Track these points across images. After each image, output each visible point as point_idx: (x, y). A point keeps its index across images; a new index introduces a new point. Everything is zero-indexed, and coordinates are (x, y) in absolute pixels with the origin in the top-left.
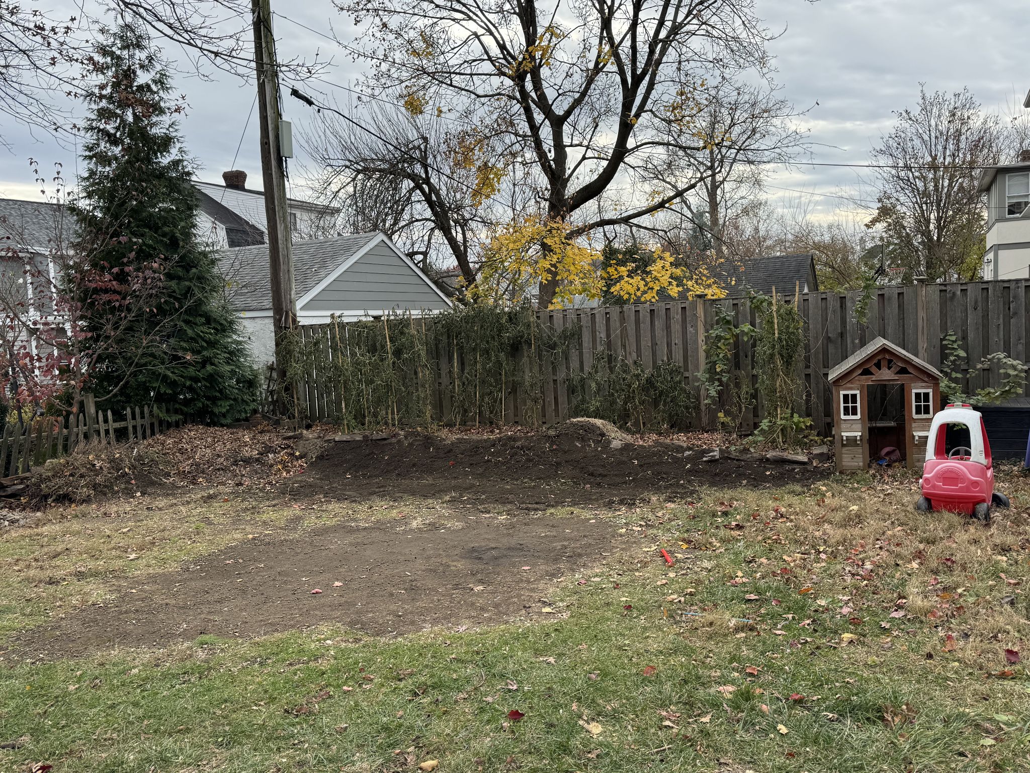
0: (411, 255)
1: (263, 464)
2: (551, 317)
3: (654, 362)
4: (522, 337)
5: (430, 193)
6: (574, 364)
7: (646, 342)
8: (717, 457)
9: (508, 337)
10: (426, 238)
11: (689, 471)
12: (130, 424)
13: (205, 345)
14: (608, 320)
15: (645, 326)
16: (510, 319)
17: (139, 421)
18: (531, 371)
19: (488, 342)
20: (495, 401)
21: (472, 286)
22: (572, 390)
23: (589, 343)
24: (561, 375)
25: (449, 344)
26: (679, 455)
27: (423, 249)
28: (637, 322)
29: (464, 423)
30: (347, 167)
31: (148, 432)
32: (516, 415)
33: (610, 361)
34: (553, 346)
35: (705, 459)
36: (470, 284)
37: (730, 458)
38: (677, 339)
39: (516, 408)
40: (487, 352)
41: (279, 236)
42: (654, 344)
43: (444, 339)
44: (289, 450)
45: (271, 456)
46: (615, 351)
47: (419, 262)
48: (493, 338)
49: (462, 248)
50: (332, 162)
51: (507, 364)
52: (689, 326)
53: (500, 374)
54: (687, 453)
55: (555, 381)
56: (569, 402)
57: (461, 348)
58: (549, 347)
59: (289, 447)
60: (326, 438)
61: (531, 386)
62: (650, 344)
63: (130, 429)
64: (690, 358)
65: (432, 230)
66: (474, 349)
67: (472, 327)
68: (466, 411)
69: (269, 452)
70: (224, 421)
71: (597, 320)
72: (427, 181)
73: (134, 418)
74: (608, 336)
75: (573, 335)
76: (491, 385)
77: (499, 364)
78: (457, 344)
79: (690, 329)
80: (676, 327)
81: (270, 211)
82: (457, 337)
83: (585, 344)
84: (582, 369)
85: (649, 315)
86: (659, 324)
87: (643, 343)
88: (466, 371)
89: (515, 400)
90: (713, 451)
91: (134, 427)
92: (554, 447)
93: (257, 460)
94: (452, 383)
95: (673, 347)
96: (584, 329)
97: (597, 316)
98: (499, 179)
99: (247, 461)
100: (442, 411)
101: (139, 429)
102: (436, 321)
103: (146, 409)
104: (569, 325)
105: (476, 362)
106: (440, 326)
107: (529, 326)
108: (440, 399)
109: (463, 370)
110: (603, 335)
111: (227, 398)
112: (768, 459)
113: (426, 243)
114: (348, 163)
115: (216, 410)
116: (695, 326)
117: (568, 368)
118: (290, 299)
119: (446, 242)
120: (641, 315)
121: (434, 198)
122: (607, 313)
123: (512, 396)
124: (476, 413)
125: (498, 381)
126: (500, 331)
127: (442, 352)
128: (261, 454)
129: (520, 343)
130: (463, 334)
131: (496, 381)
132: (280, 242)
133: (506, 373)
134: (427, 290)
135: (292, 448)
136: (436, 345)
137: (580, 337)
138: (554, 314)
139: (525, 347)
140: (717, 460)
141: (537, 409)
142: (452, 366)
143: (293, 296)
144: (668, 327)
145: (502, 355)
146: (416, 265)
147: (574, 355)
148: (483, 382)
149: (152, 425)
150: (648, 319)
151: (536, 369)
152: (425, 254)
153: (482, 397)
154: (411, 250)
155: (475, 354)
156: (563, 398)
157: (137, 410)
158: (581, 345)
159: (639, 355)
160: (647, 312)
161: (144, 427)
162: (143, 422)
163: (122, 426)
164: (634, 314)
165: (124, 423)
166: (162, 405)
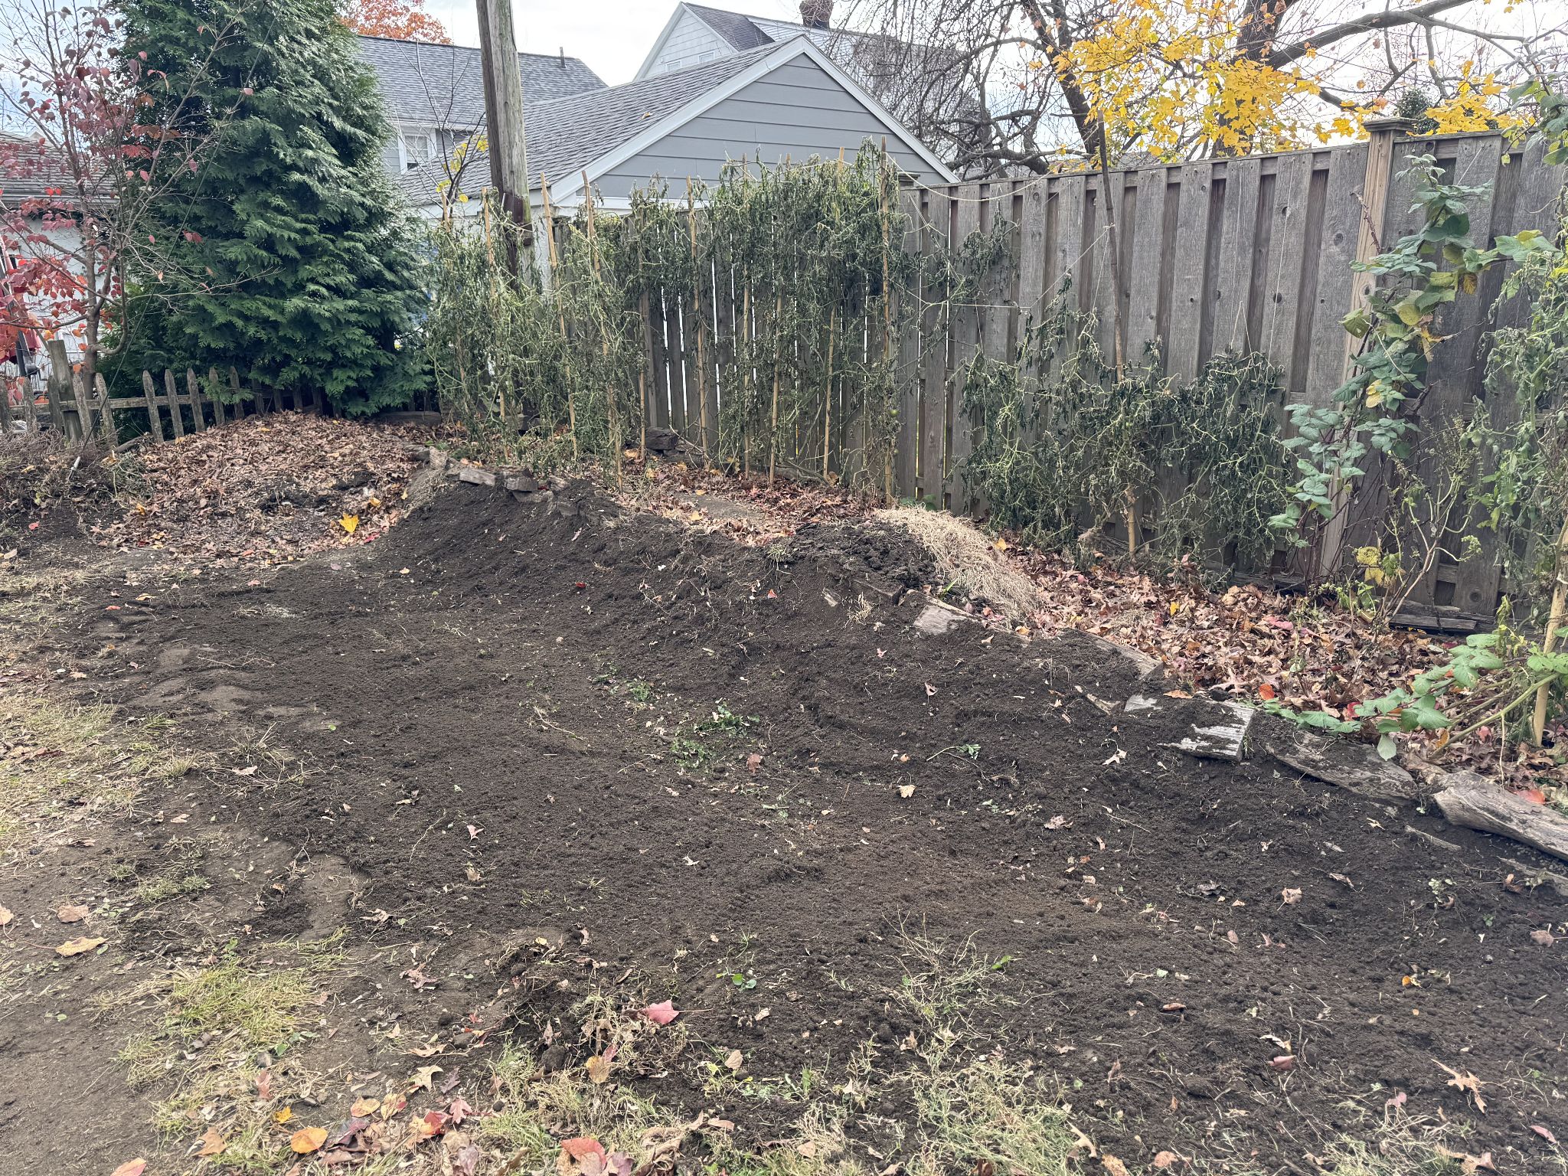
3: (1204, 354)
6: (997, 341)
7: (1188, 287)
8: (1232, 751)
11: (1114, 778)
12: (151, 403)
13: (294, 254)
15: (1192, 235)
17: (174, 400)
26: (1106, 706)
28: (1171, 220)
31: (199, 419)
34: (944, 289)
35: (1187, 744)
37: (1283, 766)
38: (1282, 279)
42: (1210, 295)
45: (365, 492)
52: (1328, 236)
54: (1139, 702)
60: (451, 472)
61: (876, 395)
62: (1197, 296)
63: (154, 413)
64: (1315, 349)
69: (363, 484)
70: (355, 409)
71: (1062, 214)
73: (161, 391)
74: (1086, 263)
75: (995, 257)
79: (1330, 249)
80: (1285, 240)
83: (1024, 287)
85: (1205, 199)
86: (1234, 228)
87: (1177, 291)
90: (1229, 719)
91: (164, 412)
92: (771, 595)
93: (323, 500)
95: (1270, 307)
96: (1027, 241)
99: (299, 501)
101: (175, 415)
103: (190, 376)
110: (1073, 262)
111: (357, 364)
112: (1435, 810)
115: (328, 387)
116: (1347, 240)
120: (1183, 197)
122: (1089, 194)
128: (341, 487)
140: (1227, 761)
144: (1259, 243)
147: (996, 317)
150: (1204, 211)
157: (169, 377)
158: (1015, 287)
160: (1203, 188)
161: (185, 410)
162: (184, 400)
163: (133, 405)
164: (1162, 195)
165: (137, 399)
166: (229, 371)
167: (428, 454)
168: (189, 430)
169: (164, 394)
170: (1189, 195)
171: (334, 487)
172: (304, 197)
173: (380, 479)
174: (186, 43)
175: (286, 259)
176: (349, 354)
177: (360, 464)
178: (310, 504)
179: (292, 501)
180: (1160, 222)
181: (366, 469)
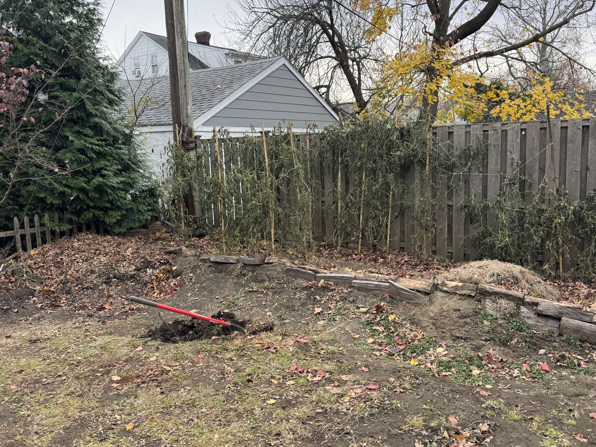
0: (318, 88)
1: (138, 282)
2: (450, 133)
3: (583, 191)
4: (415, 156)
5: (333, 35)
6: (476, 188)
7: (574, 166)
9: (399, 157)
10: (330, 75)
12: (17, 233)
13: (94, 156)
14: (524, 138)
15: (575, 146)
16: (402, 135)
17: (28, 231)
18: (422, 195)
19: (375, 161)
20: (380, 226)
21: (363, 111)
22: (471, 219)
23: (496, 164)
24: (459, 201)
25: (334, 162)
27: (327, 83)
28: (564, 140)
29: (345, 245)
30: (268, 13)
31: (39, 240)
32: (402, 241)
33: (522, 187)
34: (451, 168)
36: (362, 110)
39: (403, 233)
40: (374, 171)
41: (178, 51)
42: (585, 169)
43: (329, 155)
44: (167, 267)
45: (149, 271)
46: (531, 176)
47: (323, 94)
48: (381, 156)
49: (357, 82)
50: (256, 10)
51: (396, 186)
53: (387, 197)
55: (450, 207)
56: (467, 232)
57: (346, 167)
58: (445, 168)
59: (167, 262)
60: (202, 257)
61: (423, 212)
62: (578, 169)
63: (18, 238)
65: (335, 67)
66: (360, 169)
67: (359, 144)
68: (348, 235)
69: (147, 267)
70: (117, 230)
71: (509, 138)
72: (332, 26)
73: (22, 226)
74: (523, 157)
75: (477, 154)
76: (377, 208)
77: (387, 185)
78: (342, 162)
81: (170, 27)
82: (342, 154)
83: (491, 166)
84: (485, 194)
85: (580, 132)
87: (569, 168)
88: (351, 191)
89: (402, 225)
91: (23, 237)
93: (132, 277)
94: (335, 202)
96: (491, 149)
97: (510, 133)
98: (391, 17)
99: (121, 278)
100: (324, 231)
101: (28, 238)
102: (322, 137)
103: (36, 218)
104: (473, 144)
105: (361, 183)
106: (324, 142)
107: (424, 143)
108: (323, 219)
109: (347, 190)
110: (516, 156)
111: (119, 208)
113: (329, 79)
114: (269, 11)
115: (107, 220)
117: (468, 193)
118: (187, 113)
119: (345, 77)
120: (569, 132)
121: (336, 39)
122: (522, 130)
123: (399, 220)
124: (358, 237)
125: (385, 205)
126: (389, 149)
127: (326, 170)
128: (138, 269)
129: (412, 162)
130: (348, 151)
131: (382, 203)
132: (178, 57)
133: (394, 195)
134: (324, 111)
135: (171, 264)
136: (321, 162)
137: (485, 157)
138: (455, 130)
139: (417, 168)
141: (427, 237)
142: (336, 186)
143: (189, 111)
145: (391, 176)
146: (321, 95)
147: (476, 177)
148: (367, 204)
149: (43, 234)
150: (579, 137)
151: (428, 193)
152: (328, 87)
153: (366, 220)
154: (318, 84)
155: (361, 174)
156: (458, 227)
157: (26, 219)
158: (486, 167)
159: (563, 182)
160: (579, 129)
161: (33, 236)
162: (32, 231)
163: (8, 235)
164: (560, 131)
165: (10, 232)
166: (54, 214)
167: (181, 249)
168: (34, 246)
169: (23, 228)
170: (572, 131)
171: (135, 270)
172: (98, 130)
173: (155, 264)
174: (43, 56)
175: (91, 159)
176: (119, 204)
177: (143, 258)
178: (127, 279)
179: (118, 279)
180: (559, 142)
181: (147, 259)
